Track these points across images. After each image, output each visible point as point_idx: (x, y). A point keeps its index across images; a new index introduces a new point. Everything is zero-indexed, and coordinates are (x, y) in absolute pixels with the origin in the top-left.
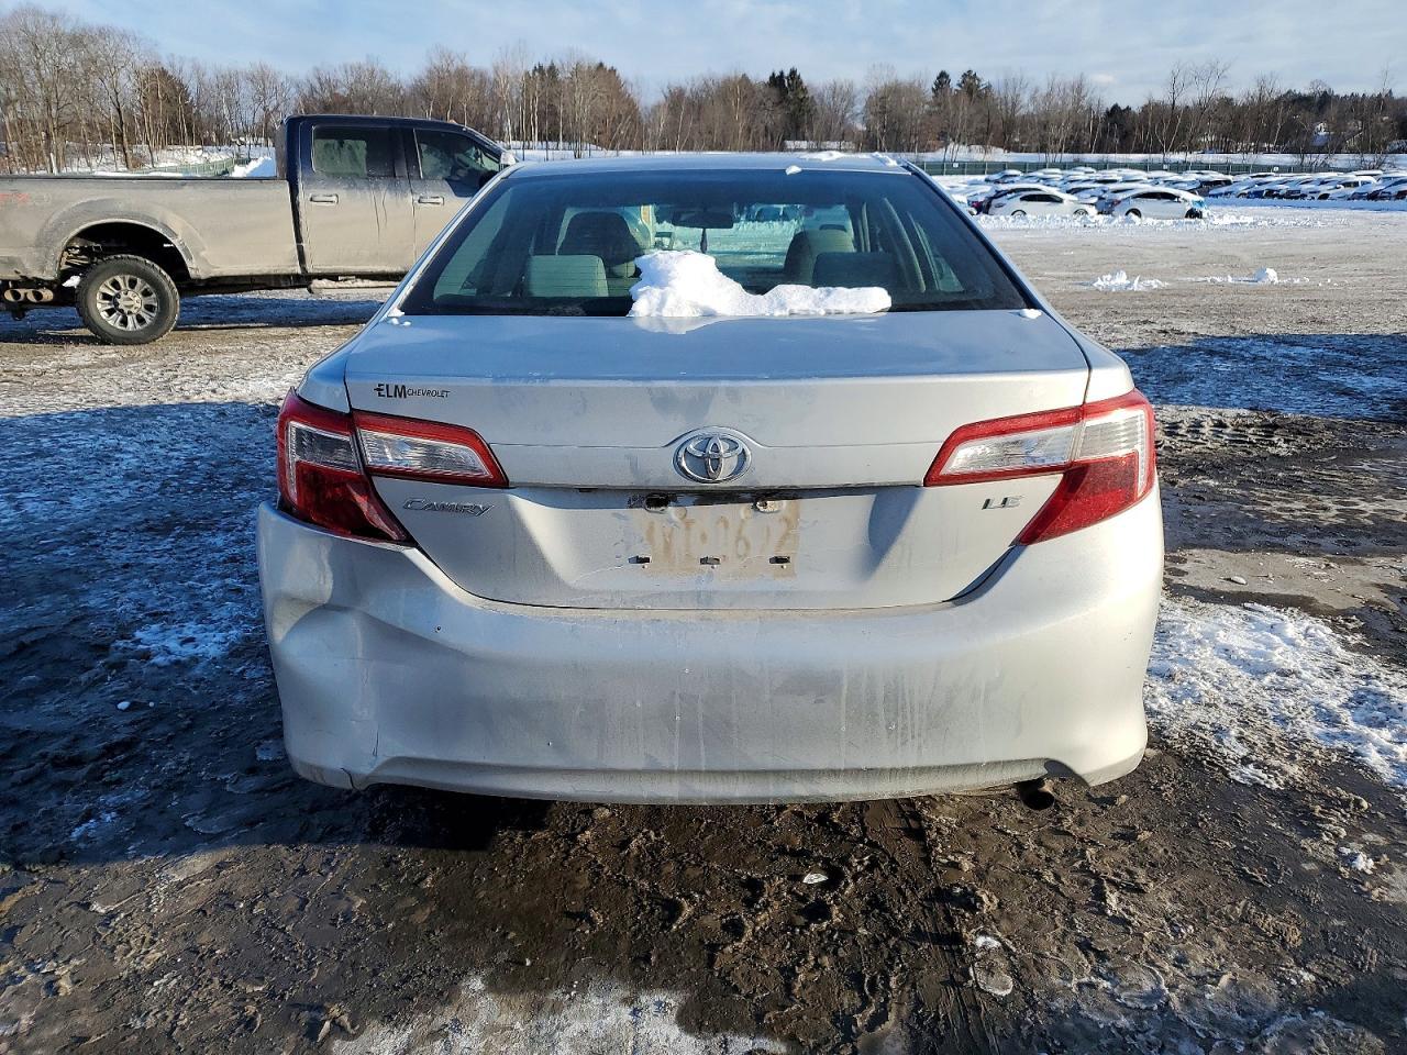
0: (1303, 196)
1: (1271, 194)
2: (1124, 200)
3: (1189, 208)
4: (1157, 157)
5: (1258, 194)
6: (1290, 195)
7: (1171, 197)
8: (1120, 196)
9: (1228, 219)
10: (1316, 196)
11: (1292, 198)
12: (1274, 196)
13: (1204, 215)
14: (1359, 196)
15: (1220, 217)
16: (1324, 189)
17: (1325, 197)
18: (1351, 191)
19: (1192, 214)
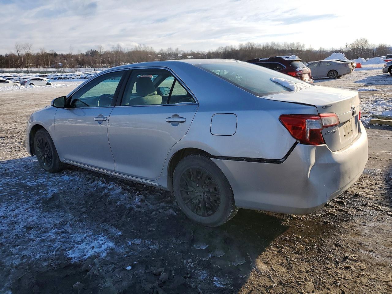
0: (68, 79)
1: (60, 78)
2: (28, 81)
3: (47, 82)
4: (19, 69)
5: (56, 78)
6: (65, 78)
7: (41, 80)
8: (26, 80)
9: (59, 85)
10: (72, 78)
11: (65, 79)
12: (61, 79)
13: (51, 84)
14: (82, 78)
15: (57, 84)
16: (73, 77)
17: (73, 78)
18: (79, 77)
19: (48, 84)
